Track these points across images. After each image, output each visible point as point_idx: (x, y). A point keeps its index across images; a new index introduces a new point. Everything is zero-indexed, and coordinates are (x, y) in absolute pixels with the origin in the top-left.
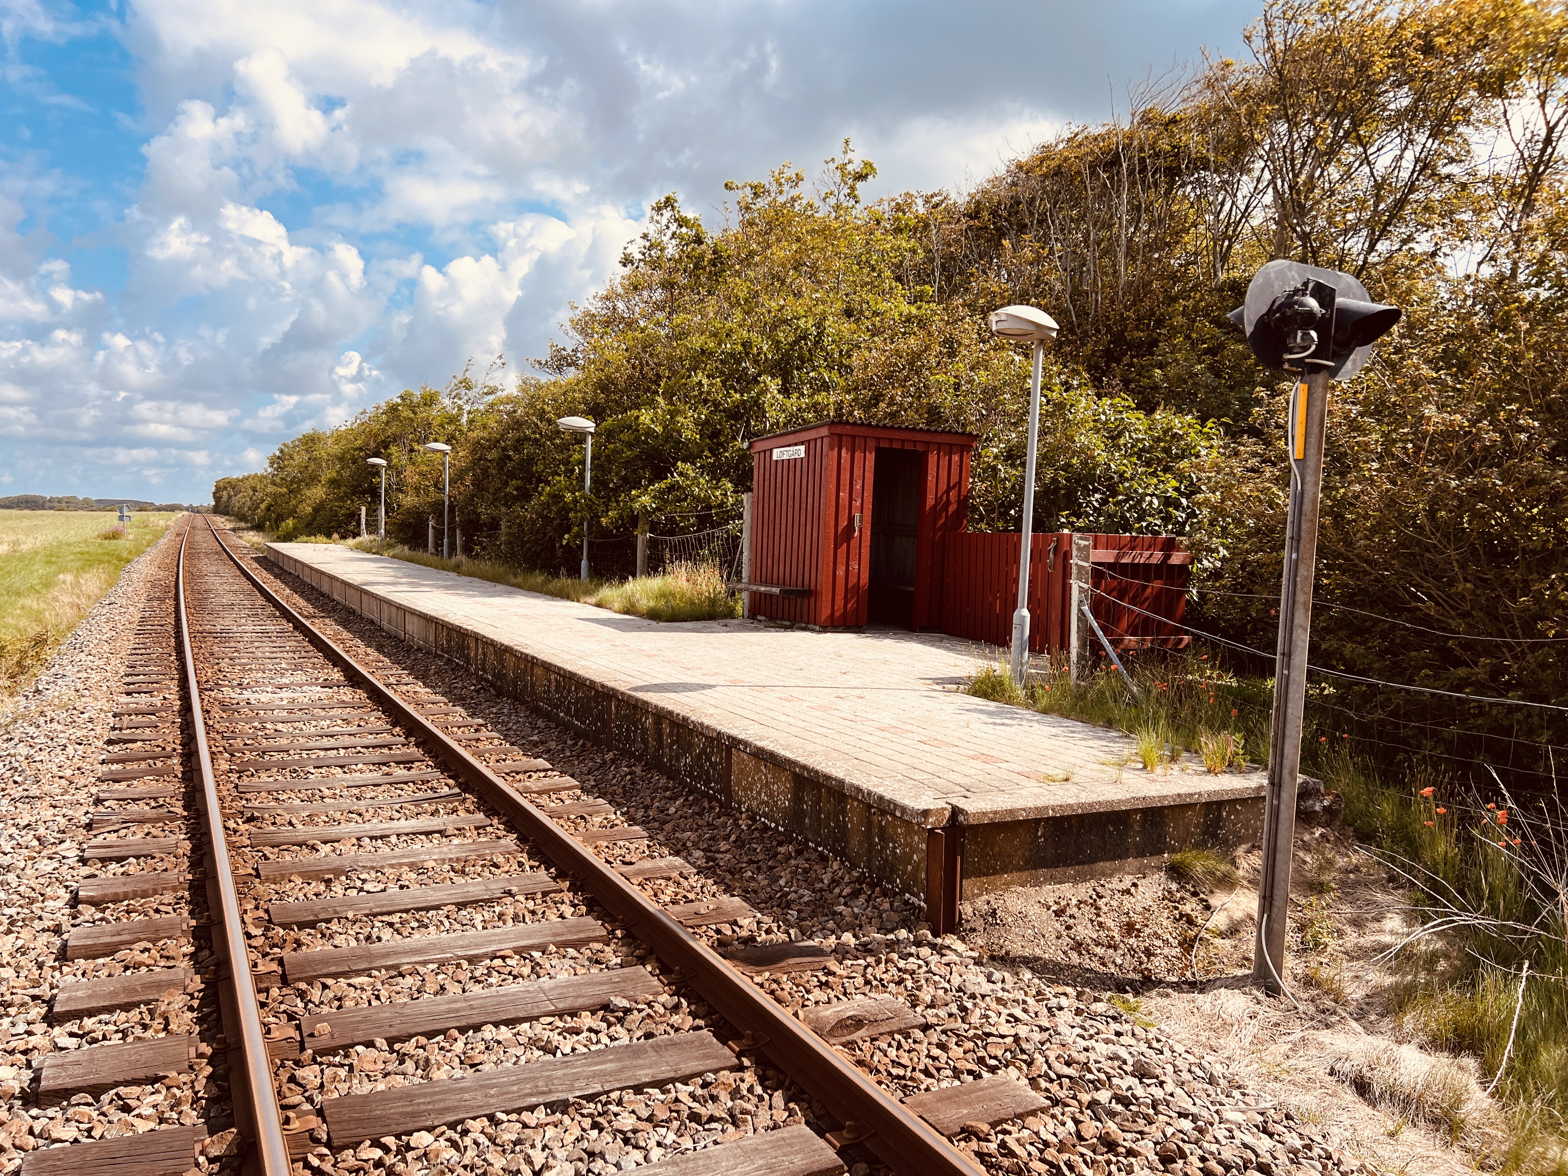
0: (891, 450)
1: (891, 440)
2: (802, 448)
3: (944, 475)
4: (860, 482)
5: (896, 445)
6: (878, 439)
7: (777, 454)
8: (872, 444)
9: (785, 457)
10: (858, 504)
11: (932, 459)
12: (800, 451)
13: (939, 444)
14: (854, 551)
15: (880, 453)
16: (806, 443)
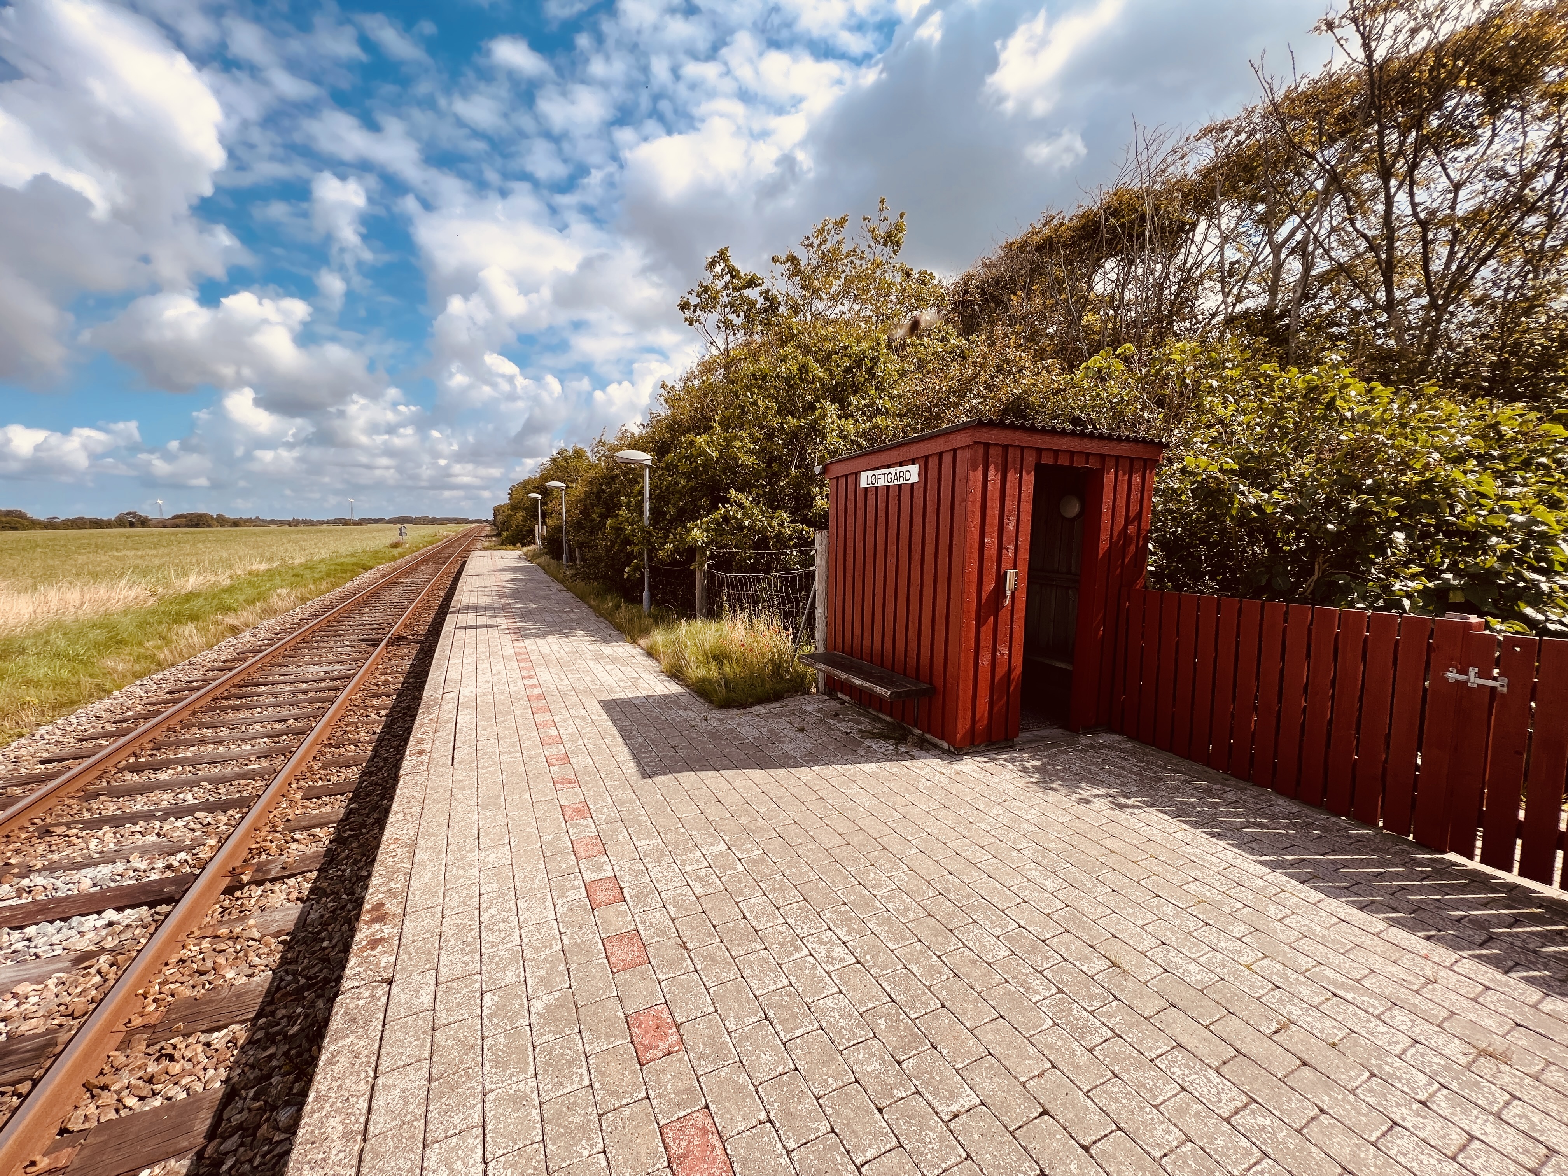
0: (1056, 467)
1: (1056, 452)
2: (914, 469)
3: (1122, 503)
4: (1013, 519)
5: (1063, 461)
6: (1039, 451)
7: (866, 479)
8: (1030, 459)
9: (881, 483)
10: (1011, 553)
11: (1109, 477)
12: (913, 473)
13: (1117, 458)
14: (1003, 629)
15: (1041, 471)
16: (924, 461)
